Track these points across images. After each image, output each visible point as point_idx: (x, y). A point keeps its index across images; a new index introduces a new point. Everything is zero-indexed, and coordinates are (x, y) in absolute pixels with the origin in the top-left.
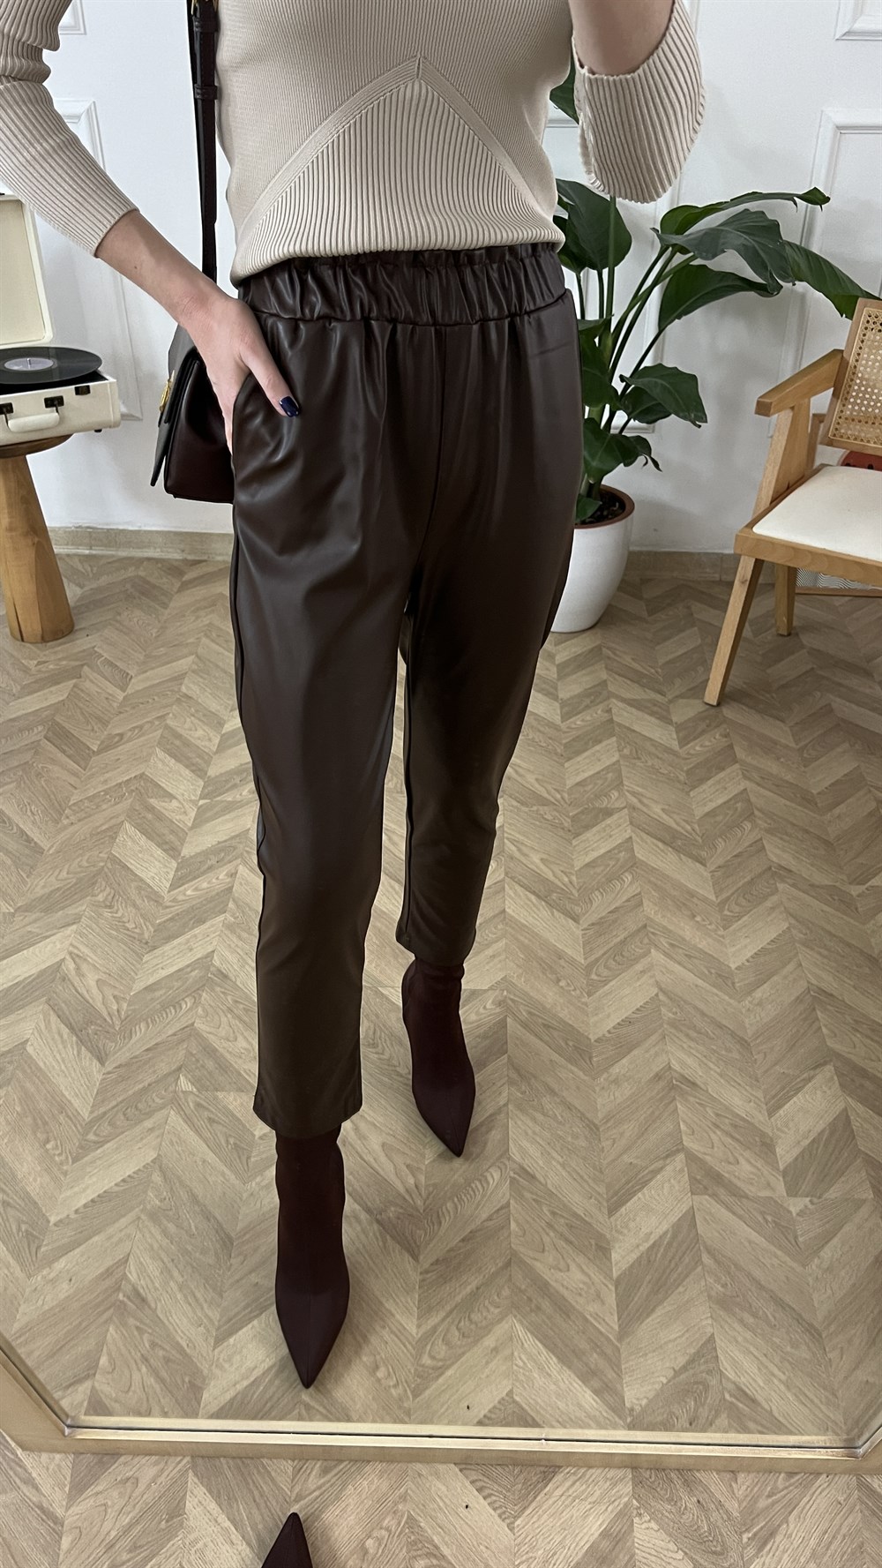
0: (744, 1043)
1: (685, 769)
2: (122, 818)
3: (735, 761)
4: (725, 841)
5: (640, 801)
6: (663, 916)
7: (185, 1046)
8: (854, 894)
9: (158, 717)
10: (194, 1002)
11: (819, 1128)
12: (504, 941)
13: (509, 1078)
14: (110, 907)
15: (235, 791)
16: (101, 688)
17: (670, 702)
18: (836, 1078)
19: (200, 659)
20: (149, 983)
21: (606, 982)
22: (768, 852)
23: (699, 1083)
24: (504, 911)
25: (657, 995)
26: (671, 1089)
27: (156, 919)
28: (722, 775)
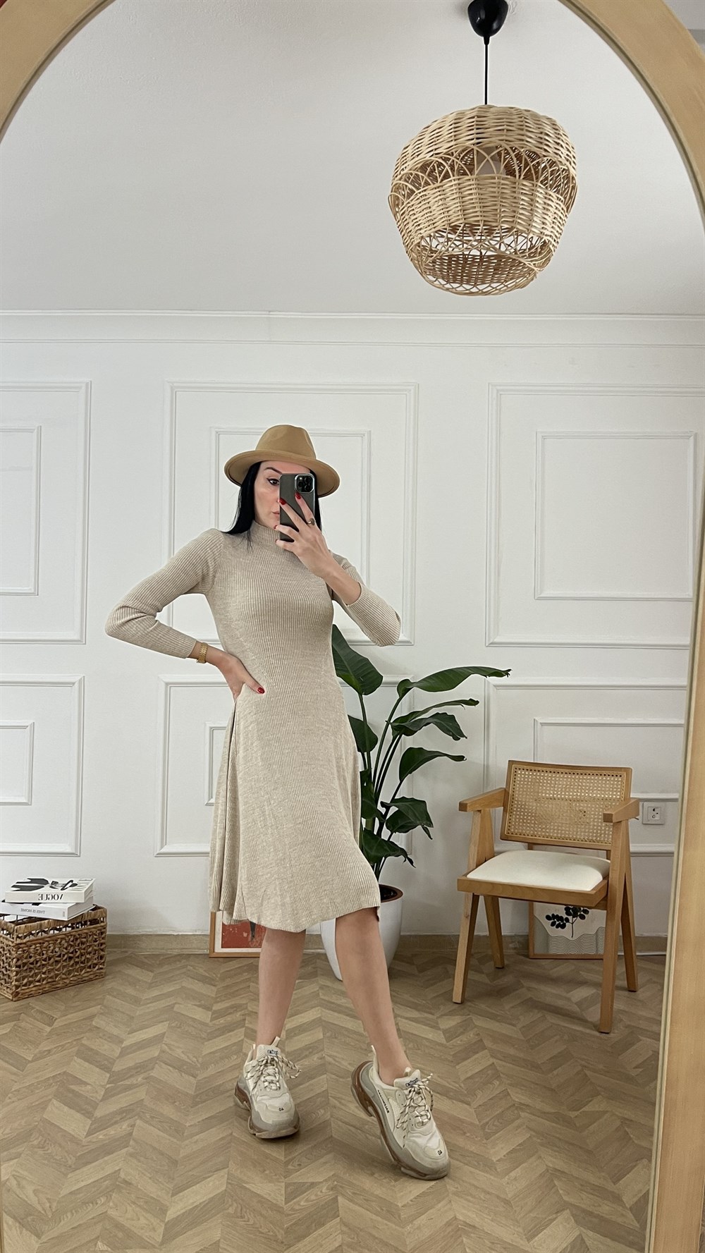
0: (506, 1202)
1: (452, 1053)
2: (50, 1097)
3: (484, 1048)
4: (482, 1092)
7: (100, 1225)
8: (572, 1117)
9: (78, 1039)
10: (107, 1199)
11: (564, 1245)
13: (342, 1231)
14: (43, 1148)
15: (132, 1079)
16: (33, 1025)
17: (437, 1018)
18: (572, 1218)
19: (105, 1007)
20: (73, 1189)
22: (512, 1096)
23: (478, 1226)
24: (332, 1136)
26: (459, 1230)
27: (76, 1153)
28: (476, 1056)
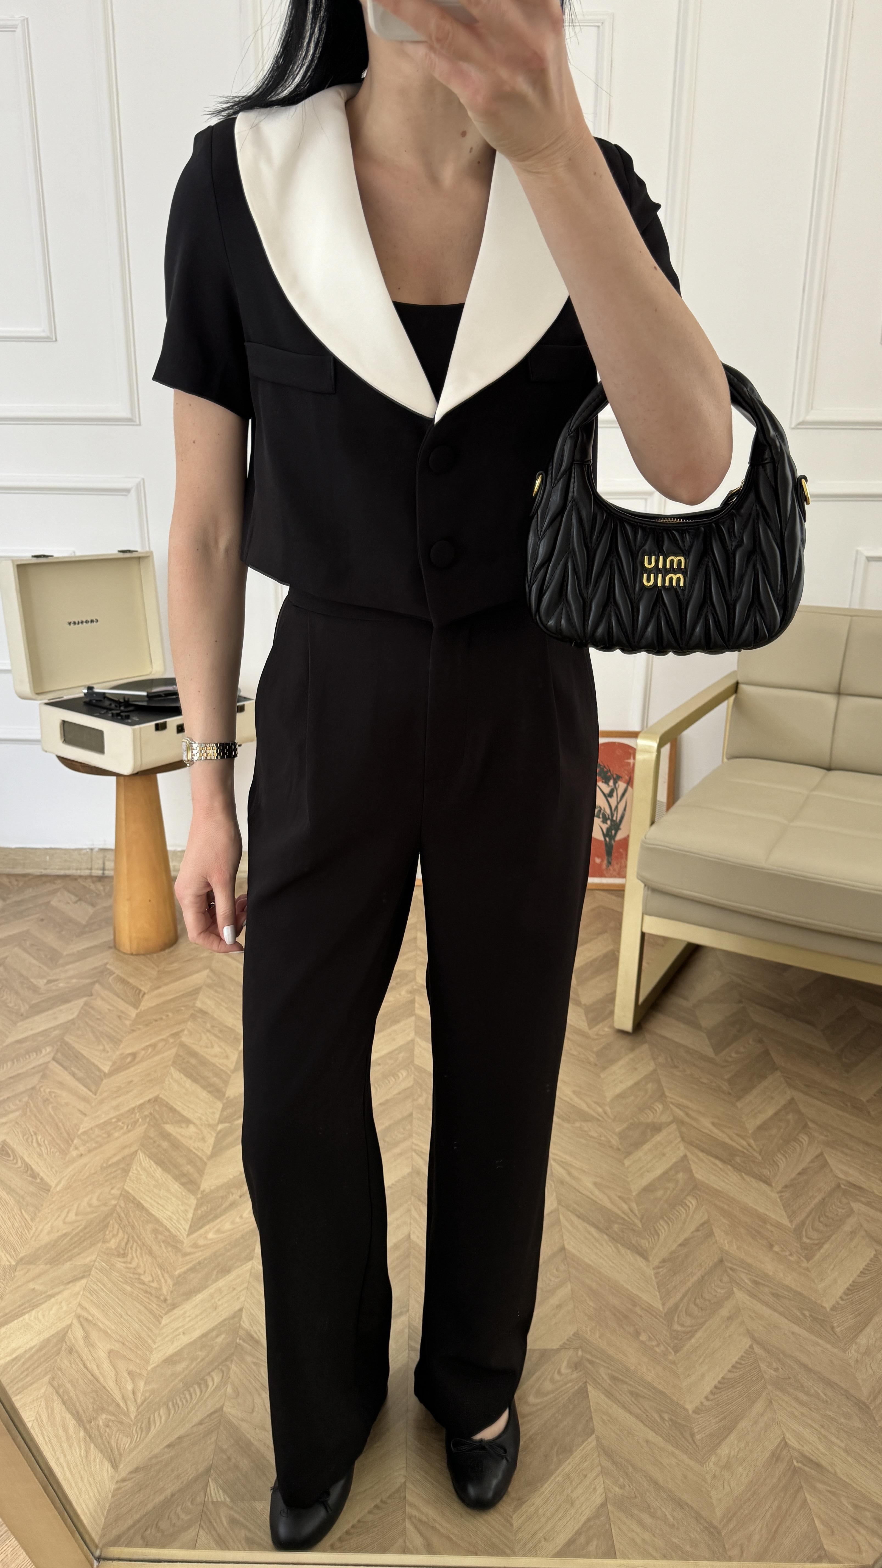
0: (862, 1407)
1: (727, 1077)
2: (135, 1148)
3: (774, 1067)
4: (784, 1156)
5: (687, 1114)
6: (737, 1249)
7: (214, 1439)
9: (176, 1034)
10: (223, 1375)
12: (569, 1286)
13: (602, 1467)
14: (124, 1255)
16: (113, 1006)
20: (169, 1353)
21: (692, 1333)
22: (834, 1168)
23: (823, 1463)
24: (564, 1247)
25: (751, 1347)
26: (796, 1471)
27: (176, 1271)
28: (765, 1083)
